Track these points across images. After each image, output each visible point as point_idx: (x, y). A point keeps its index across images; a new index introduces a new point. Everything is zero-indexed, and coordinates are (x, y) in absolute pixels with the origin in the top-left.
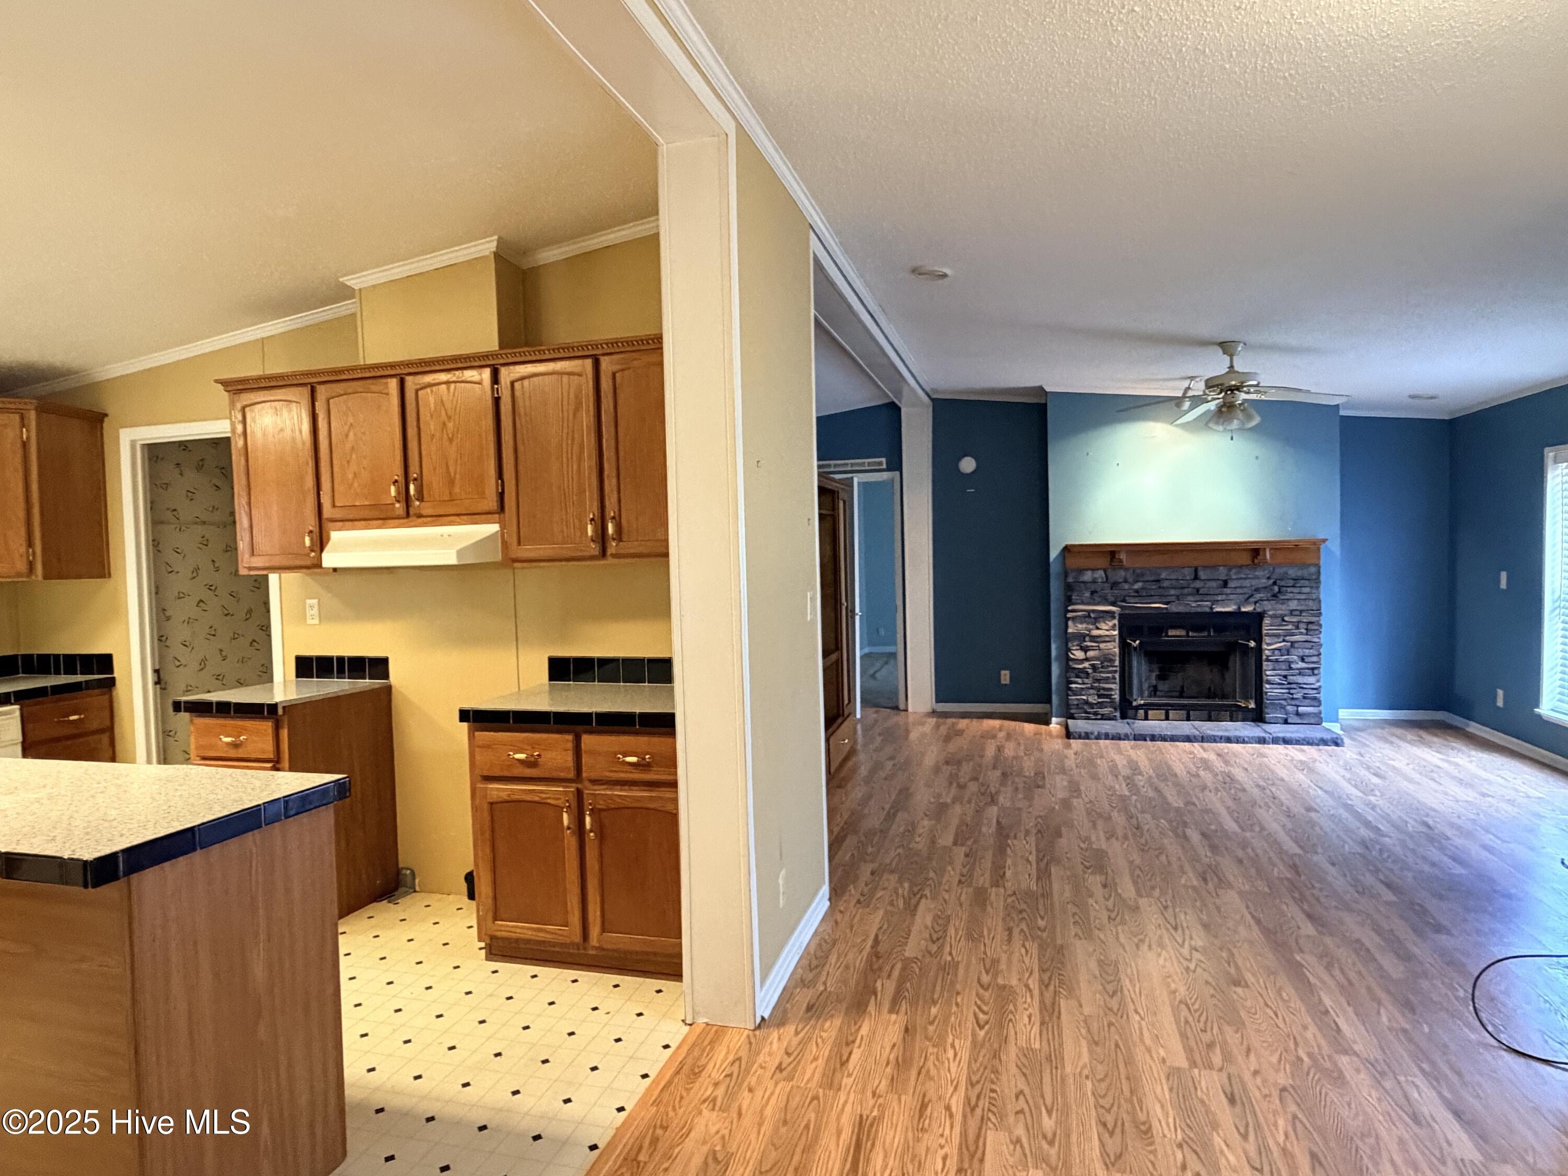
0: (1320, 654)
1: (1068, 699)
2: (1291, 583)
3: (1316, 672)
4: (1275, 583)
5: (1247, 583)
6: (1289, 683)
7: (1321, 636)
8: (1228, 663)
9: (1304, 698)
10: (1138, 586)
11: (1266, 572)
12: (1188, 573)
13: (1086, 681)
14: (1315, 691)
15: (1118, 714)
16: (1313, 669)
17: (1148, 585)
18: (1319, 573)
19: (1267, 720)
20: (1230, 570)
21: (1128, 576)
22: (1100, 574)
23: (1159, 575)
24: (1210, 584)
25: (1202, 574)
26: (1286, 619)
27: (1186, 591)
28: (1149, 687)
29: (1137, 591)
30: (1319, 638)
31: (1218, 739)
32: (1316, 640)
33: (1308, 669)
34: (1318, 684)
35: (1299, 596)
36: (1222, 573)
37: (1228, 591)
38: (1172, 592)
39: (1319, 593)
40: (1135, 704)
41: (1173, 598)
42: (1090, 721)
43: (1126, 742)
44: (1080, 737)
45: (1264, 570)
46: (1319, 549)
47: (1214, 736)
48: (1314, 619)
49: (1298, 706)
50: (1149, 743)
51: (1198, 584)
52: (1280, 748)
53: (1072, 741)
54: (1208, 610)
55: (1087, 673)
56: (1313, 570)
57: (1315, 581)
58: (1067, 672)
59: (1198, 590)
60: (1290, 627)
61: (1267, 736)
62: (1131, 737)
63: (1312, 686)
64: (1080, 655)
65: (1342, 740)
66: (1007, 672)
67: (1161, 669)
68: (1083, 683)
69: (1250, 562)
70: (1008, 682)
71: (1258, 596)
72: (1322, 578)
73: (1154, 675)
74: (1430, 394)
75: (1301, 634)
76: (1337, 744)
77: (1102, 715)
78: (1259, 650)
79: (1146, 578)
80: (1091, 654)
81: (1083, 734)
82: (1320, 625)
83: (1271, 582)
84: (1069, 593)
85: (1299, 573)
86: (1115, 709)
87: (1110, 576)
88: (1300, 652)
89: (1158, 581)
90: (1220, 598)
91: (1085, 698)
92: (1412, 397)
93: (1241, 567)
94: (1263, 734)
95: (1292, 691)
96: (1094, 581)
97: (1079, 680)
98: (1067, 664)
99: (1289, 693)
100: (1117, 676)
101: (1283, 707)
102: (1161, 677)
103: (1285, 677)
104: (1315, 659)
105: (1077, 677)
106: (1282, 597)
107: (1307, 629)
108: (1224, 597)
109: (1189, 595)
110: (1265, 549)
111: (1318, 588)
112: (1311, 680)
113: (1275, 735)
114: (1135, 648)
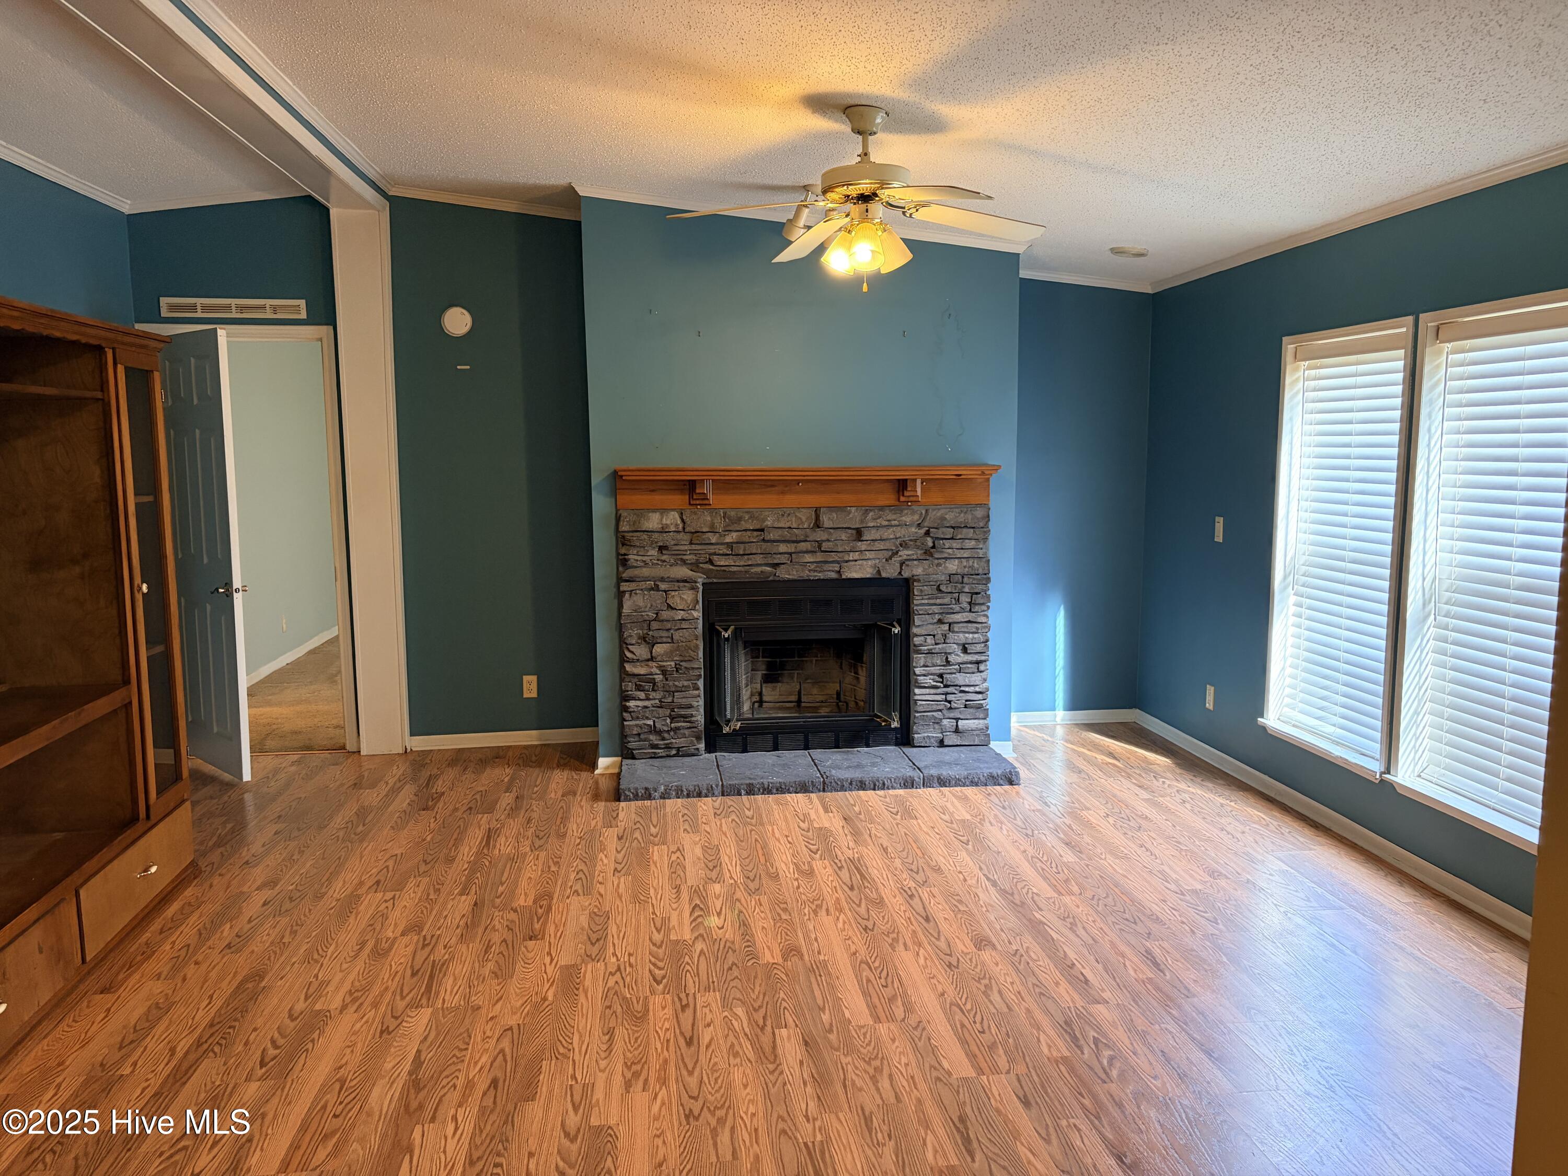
0: (987, 641)
1: (623, 726)
2: (949, 533)
3: (982, 667)
4: (927, 533)
5: (888, 534)
6: (946, 686)
7: (989, 613)
8: (862, 656)
9: (966, 706)
10: (731, 538)
11: (916, 517)
12: (806, 517)
13: (653, 695)
14: (980, 696)
15: (702, 746)
16: (978, 663)
17: (746, 536)
18: (987, 517)
19: (916, 743)
20: (866, 512)
21: (717, 521)
22: (672, 519)
23: (764, 520)
24: (836, 535)
25: (826, 521)
26: (943, 588)
27: (803, 546)
28: (752, 695)
29: (730, 545)
30: (987, 616)
31: (846, 785)
32: (983, 619)
33: (971, 663)
34: (985, 685)
35: (959, 554)
36: (854, 518)
37: (862, 546)
38: (783, 548)
39: (987, 549)
40: (726, 730)
41: (783, 559)
42: (656, 762)
43: (709, 800)
44: (636, 797)
45: (913, 513)
46: (988, 480)
47: (842, 780)
48: (980, 588)
49: (957, 719)
50: (744, 798)
51: (820, 535)
52: (933, 793)
53: (623, 804)
54: (833, 575)
55: (654, 682)
56: (979, 513)
57: (982, 530)
58: (622, 680)
59: (820, 543)
60: (947, 600)
61: (916, 774)
62: (718, 791)
63: (977, 689)
64: (641, 651)
65: (1017, 774)
66: (533, 679)
67: (770, 666)
68: (648, 699)
69: (892, 502)
70: (534, 694)
71: (904, 553)
72: (991, 525)
73: (759, 675)
74: (1139, 248)
75: (963, 610)
76: (1011, 783)
77: (678, 749)
78: (907, 635)
79: (744, 525)
80: (659, 649)
81: (641, 792)
82: (988, 597)
83: (923, 531)
84: (623, 551)
85: (962, 518)
86: (698, 738)
87: (688, 520)
88: (962, 638)
89: (762, 530)
90: (852, 556)
91: (650, 722)
92: (1116, 251)
93: (882, 508)
94: (909, 772)
95: (950, 697)
96: (663, 531)
97: (642, 695)
98: (622, 667)
99: (946, 701)
100: (701, 683)
101: (938, 722)
102: (768, 679)
103: (941, 676)
104: (979, 648)
105: (639, 688)
106: (936, 556)
107: (970, 603)
108: (856, 556)
109: (807, 552)
110: (915, 480)
111: (985, 540)
112: (976, 678)
113: (926, 772)
114: (727, 639)
